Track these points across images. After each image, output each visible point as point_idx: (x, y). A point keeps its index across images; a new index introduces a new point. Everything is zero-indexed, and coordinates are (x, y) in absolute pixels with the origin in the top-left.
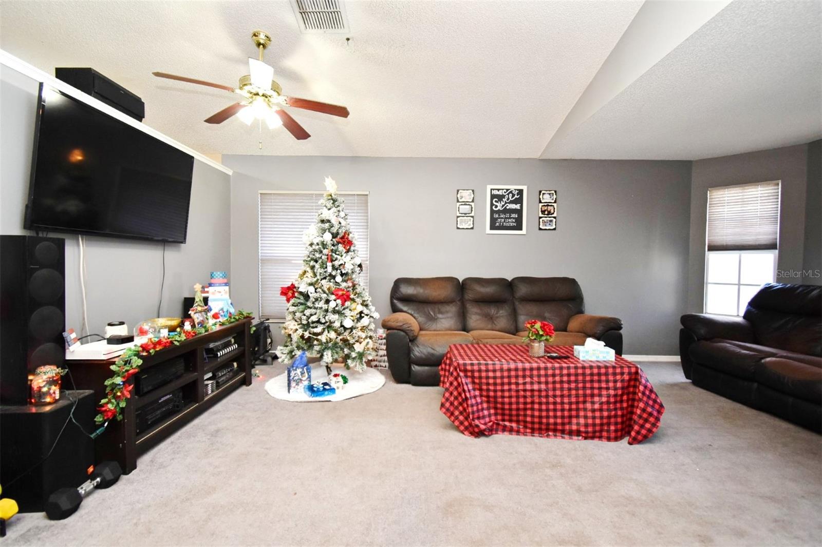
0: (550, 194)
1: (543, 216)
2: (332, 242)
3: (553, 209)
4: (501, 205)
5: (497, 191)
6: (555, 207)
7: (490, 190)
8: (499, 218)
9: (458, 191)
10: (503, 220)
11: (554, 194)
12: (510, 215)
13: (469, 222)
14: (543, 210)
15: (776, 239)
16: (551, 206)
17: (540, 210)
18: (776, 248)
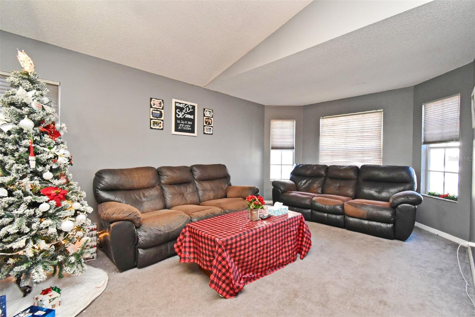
0: (209, 111)
1: (206, 125)
2: (34, 132)
3: (211, 121)
4: (182, 115)
5: (179, 104)
6: (212, 120)
7: (174, 103)
8: (181, 124)
9: (151, 99)
10: (183, 125)
11: (212, 112)
12: (187, 122)
13: (160, 125)
14: (206, 121)
15: (294, 145)
16: (210, 119)
17: (204, 121)
18: (294, 149)
